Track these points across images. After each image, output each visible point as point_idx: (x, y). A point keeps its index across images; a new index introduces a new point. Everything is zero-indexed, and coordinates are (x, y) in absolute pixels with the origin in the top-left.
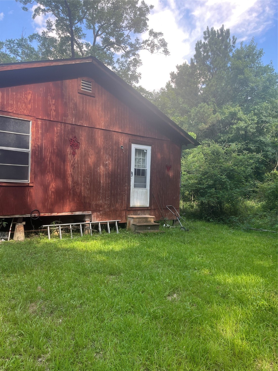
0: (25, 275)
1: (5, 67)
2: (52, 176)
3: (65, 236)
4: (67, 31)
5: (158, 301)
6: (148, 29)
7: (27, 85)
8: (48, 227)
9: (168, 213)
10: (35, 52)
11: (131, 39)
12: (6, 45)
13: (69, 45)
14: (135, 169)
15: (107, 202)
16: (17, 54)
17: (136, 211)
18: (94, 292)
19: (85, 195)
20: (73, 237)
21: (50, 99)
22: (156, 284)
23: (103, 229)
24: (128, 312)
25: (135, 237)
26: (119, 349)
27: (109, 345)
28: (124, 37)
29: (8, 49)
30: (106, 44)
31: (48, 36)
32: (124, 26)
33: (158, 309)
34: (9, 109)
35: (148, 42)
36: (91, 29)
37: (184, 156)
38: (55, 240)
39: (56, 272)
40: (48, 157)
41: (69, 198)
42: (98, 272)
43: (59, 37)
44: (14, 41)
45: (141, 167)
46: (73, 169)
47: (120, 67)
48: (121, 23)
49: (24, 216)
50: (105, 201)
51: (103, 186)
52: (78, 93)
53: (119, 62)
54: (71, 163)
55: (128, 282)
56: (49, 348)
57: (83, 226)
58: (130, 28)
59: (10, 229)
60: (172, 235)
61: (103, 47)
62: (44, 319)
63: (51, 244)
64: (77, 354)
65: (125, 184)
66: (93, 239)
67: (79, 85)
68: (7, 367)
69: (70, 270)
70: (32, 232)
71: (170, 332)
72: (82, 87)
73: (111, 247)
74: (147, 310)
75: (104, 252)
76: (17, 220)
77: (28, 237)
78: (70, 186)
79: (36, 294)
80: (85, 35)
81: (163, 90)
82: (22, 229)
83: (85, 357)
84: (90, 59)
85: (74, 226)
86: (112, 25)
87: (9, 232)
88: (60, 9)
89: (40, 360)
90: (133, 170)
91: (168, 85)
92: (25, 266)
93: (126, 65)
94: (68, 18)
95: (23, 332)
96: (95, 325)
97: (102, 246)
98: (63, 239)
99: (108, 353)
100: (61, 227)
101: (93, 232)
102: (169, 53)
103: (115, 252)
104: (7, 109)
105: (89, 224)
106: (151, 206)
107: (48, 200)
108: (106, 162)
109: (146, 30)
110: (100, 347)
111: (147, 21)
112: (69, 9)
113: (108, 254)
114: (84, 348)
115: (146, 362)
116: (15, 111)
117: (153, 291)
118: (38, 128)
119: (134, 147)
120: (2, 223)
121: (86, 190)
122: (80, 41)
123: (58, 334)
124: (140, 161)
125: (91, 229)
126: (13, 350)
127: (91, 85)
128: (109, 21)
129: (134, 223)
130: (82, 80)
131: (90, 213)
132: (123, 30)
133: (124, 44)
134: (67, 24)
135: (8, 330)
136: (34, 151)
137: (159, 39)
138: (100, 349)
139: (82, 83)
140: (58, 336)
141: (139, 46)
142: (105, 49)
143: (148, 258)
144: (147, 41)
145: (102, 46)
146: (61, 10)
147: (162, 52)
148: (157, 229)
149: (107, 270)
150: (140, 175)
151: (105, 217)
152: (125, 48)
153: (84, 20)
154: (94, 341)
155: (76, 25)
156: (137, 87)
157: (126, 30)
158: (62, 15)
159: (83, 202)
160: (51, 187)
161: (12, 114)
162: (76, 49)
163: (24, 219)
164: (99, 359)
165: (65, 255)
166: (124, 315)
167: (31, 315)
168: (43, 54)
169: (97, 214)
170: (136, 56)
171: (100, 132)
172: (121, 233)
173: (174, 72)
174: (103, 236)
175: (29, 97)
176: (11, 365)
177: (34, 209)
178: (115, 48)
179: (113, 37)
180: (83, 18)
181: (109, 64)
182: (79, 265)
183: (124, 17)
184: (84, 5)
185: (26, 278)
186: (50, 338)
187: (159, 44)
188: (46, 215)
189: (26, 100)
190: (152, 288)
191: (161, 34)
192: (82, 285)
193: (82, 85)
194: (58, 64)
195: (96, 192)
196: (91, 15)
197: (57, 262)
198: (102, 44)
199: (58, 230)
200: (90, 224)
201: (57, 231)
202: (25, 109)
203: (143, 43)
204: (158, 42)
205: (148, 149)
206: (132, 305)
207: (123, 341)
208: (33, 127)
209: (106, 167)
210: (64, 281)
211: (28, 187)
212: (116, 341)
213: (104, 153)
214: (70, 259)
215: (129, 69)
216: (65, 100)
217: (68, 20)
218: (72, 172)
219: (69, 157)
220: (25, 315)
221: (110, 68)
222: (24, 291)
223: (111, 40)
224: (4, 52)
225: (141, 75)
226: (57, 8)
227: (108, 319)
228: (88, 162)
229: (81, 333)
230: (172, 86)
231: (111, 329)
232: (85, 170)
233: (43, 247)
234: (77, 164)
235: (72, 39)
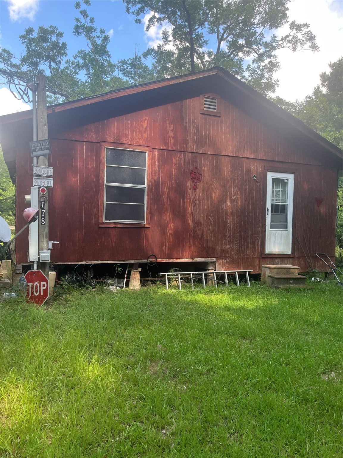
0: (144, 330)
1: (119, 93)
2: (171, 216)
3: (185, 287)
4: (186, 40)
5: (309, 380)
6: (289, 21)
7: (143, 111)
8: (166, 275)
9: (318, 263)
10: (150, 71)
11: (265, 37)
12: (118, 67)
13: (188, 57)
14: (272, 205)
15: (234, 247)
16: (130, 77)
17: (274, 259)
18: (223, 358)
19: (208, 238)
20: (194, 289)
21: (168, 125)
22: (304, 356)
23: (230, 281)
24: (268, 388)
25: (273, 292)
26: (258, 433)
27: (245, 426)
28: (256, 36)
29: (121, 71)
30: (233, 48)
31: (165, 50)
32: (256, 23)
33: (310, 389)
34: (124, 140)
35: (289, 37)
36: (214, 33)
37: (340, 185)
38: (173, 291)
39: (177, 329)
40: (166, 193)
41: (189, 241)
42: (227, 334)
43: (177, 48)
44: (128, 61)
45: (280, 201)
46: (194, 207)
47: (251, 75)
48: (253, 20)
49: (140, 262)
50: (233, 245)
51: (230, 227)
52: (201, 114)
53: (250, 69)
54: (192, 200)
55: (266, 350)
56: (173, 419)
57: (206, 275)
58: (265, 24)
59: (126, 276)
60: (324, 292)
61: (229, 54)
62: (166, 383)
63: (169, 295)
64: (206, 431)
65: (258, 224)
66: (218, 292)
67: (201, 104)
68: (128, 435)
69: (192, 328)
70: (148, 280)
71: (327, 422)
72: (205, 106)
73: (241, 303)
74: (293, 389)
75: (233, 309)
76: (132, 266)
77: (145, 286)
78: (190, 228)
79: (157, 353)
80: (207, 42)
81: (309, 98)
82: (138, 276)
83: (216, 437)
84: (215, 71)
85: (196, 275)
86: (241, 24)
87: (124, 279)
88: (177, 15)
89: (163, 431)
90: (269, 206)
91: (317, 92)
92: (142, 319)
93: (258, 72)
94: (187, 24)
95: (143, 395)
96: (226, 399)
97: (230, 301)
98: (183, 290)
99: (244, 436)
100: (180, 275)
101: (218, 283)
102: (318, 48)
103: (247, 310)
104: (123, 140)
105: (213, 273)
106: (295, 253)
107: (166, 243)
108: (233, 196)
109: (285, 23)
110: (234, 428)
111: (286, 12)
112: (188, 13)
113: (239, 311)
114: (214, 425)
115: (295, 455)
116: (131, 141)
117: (302, 365)
118: (154, 160)
119: (270, 176)
120: (117, 269)
121: (209, 232)
122: (201, 50)
123: (183, 403)
124: (279, 194)
125: (216, 279)
126: (134, 416)
127: (215, 103)
128: (237, 19)
129: (270, 275)
130: (205, 98)
131: (214, 260)
132: (255, 28)
133: (257, 45)
134: (186, 31)
135: (128, 390)
136: (150, 187)
137: (303, 33)
138: (234, 430)
139: (205, 101)
140: (183, 406)
141: (276, 44)
142: (232, 55)
143: (292, 321)
144: (287, 36)
145: (229, 52)
146: (179, 15)
147: (309, 49)
148: (302, 284)
149: (238, 332)
150: (279, 213)
151: (233, 266)
152: (257, 50)
153: (206, 23)
154: (227, 419)
155: (197, 31)
156: (273, 98)
157: (258, 27)
158: (180, 22)
159: (206, 247)
160: (168, 228)
161: (126, 146)
162: (196, 60)
163: (140, 265)
164: (233, 442)
165: (186, 309)
166: (263, 392)
167: (152, 376)
168: (158, 72)
169: (223, 262)
170: (272, 58)
171: (227, 160)
172: (253, 286)
173: (325, 73)
174: (231, 289)
175: (145, 125)
176: (132, 433)
177: (150, 253)
178: (244, 53)
179: (242, 38)
180: (205, 21)
181: (237, 73)
182: (203, 323)
183: (256, 11)
184: (206, 5)
185: (144, 333)
186: (174, 406)
187: (304, 39)
188: (163, 261)
189: (141, 129)
190: (299, 360)
191: (306, 25)
192: (208, 348)
193: (205, 104)
194: (177, 82)
195: (221, 234)
196: (215, 16)
197: (177, 317)
198: (228, 49)
199: (177, 279)
200: (215, 274)
201: (176, 281)
202: (141, 139)
203: (282, 39)
204: (303, 36)
205: (290, 178)
206: (274, 380)
207: (263, 424)
208: (149, 159)
209: (233, 202)
210: (187, 341)
211: (144, 229)
212: (255, 423)
213: (231, 186)
214: (192, 314)
215: (262, 77)
216: (184, 124)
217: (186, 27)
218: (192, 210)
219: (190, 192)
220: (145, 376)
221: (239, 77)
222: (143, 348)
223: (239, 43)
224: (117, 75)
225: (278, 82)
226: (174, 13)
227: (243, 393)
228: (211, 197)
229: (210, 406)
230: (322, 92)
231: (246, 406)
232: (208, 207)
233: (161, 298)
234: (198, 201)
235: (192, 50)
